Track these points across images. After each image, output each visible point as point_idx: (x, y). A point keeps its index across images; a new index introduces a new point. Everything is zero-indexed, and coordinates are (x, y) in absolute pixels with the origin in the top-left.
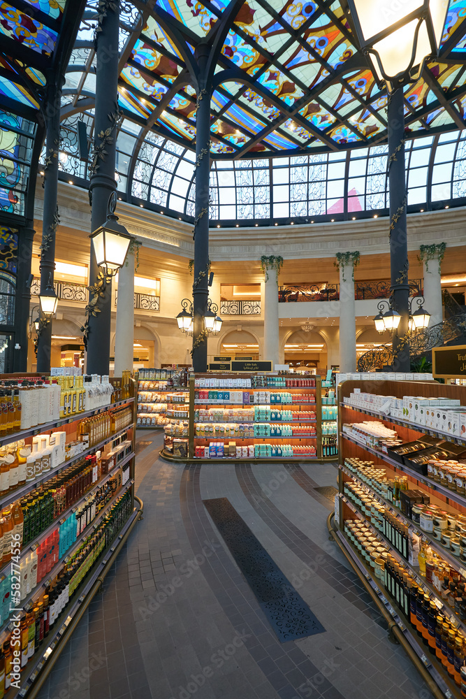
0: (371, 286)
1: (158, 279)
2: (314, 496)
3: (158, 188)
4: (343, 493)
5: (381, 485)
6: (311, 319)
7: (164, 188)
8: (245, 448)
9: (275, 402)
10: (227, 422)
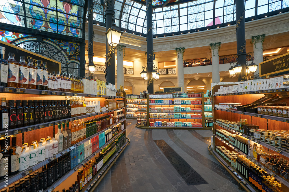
0: (227, 58)
1: (133, 62)
2: (202, 140)
3: (132, 23)
4: (215, 134)
5: (233, 125)
6: (199, 74)
7: (134, 23)
8: (170, 123)
9: (183, 104)
10: (163, 112)
